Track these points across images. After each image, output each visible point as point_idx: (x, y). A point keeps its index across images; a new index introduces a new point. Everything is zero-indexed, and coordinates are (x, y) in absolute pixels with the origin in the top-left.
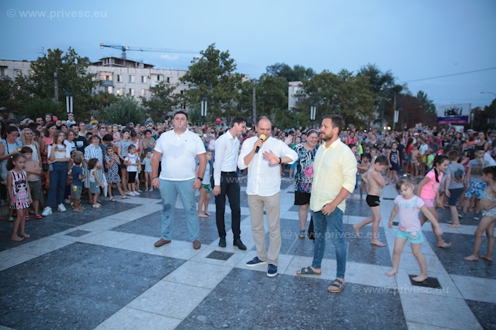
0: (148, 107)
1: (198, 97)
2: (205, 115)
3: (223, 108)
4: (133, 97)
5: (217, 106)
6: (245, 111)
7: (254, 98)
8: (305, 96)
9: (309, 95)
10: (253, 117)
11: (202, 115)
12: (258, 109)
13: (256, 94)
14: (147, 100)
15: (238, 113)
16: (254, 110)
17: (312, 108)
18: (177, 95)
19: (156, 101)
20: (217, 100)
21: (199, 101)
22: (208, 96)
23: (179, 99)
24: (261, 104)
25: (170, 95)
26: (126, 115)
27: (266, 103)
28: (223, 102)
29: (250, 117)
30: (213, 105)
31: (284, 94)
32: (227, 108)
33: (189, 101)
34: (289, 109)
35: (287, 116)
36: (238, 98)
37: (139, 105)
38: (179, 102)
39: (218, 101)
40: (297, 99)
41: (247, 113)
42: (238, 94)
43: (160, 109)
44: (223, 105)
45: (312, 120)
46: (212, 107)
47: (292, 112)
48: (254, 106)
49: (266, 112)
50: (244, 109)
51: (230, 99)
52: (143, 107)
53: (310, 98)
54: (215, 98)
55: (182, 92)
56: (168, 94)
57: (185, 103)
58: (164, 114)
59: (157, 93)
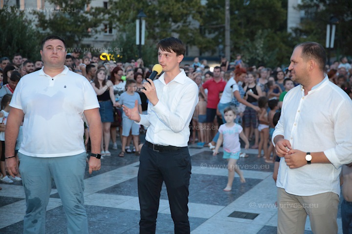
0: (48, 30)
1: (132, 13)
2: (143, 43)
3: (174, 31)
4: (22, 13)
5: (164, 28)
6: (212, 36)
7: (227, 13)
8: (318, 6)
9: (325, 5)
10: (225, 46)
11: (138, 43)
12: (234, 32)
13: (231, 6)
14: (47, 18)
15: (200, 39)
16: (228, 34)
17: (328, 27)
18: (97, 9)
19: (62, 19)
20: (165, 17)
21: (134, 21)
22: (150, 11)
23: (101, 16)
24: (240, 24)
25: (86, 9)
26: (9, 42)
27: (249, 21)
28: (175, 21)
29: (221, 46)
30: (158, 26)
31: (279, 5)
32: (182, 32)
33: (119, 20)
34: (289, 30)
35: (284, 42)
36: (200, 13)
37: (33, 26)
38: (100, 21)
39: (166, 20)
40: (303, 13)
41: (215, 39)
42: (200, 7)
43: (68, 34)
44: (174, 26)
45: (330, 49)
46: (157, 30)
47: (294, 35)
48: (228, 27)
49: (247, 36)
50: (210, 33)
51: (187, 15)
52: (41, 30)
53: (327, 11)
54: (161, 15)
55: (105, 4)
56: (82, 8)
57: (111, 24)
58: (76, 42)
59: (64, 5)
